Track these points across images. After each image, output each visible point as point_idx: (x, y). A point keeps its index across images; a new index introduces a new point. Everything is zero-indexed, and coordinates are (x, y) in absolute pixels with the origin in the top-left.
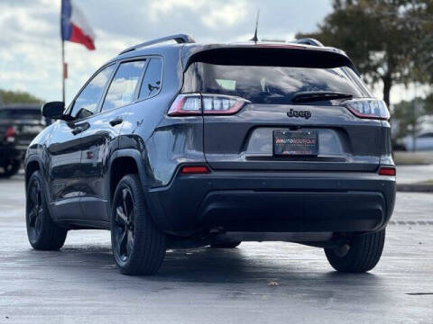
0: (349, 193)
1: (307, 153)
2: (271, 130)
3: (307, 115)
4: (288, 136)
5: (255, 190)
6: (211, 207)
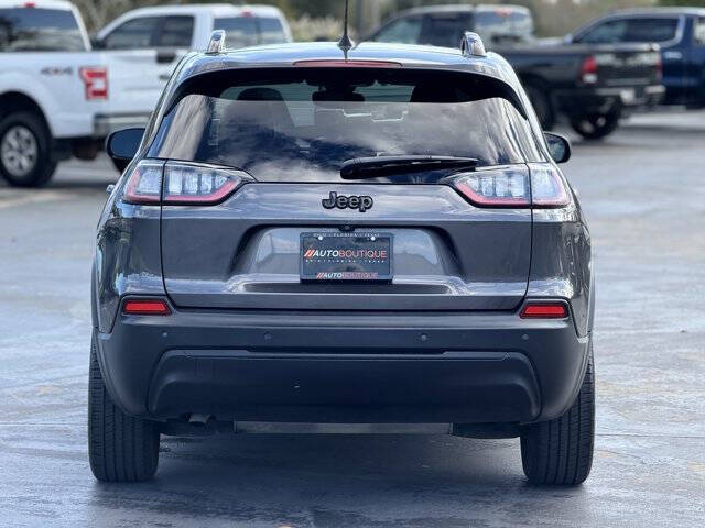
0: (446, 355)
1: (367, 276)
2: (297, 232)
3: (363, 204)
4: (329, 243)
5: (249, 349)
6: (171, 379)
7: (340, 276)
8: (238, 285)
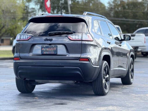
0: (65, 67)
3: (51, 40)
5: (31, 66)
7: (48, 53)
8: (30, 55)
